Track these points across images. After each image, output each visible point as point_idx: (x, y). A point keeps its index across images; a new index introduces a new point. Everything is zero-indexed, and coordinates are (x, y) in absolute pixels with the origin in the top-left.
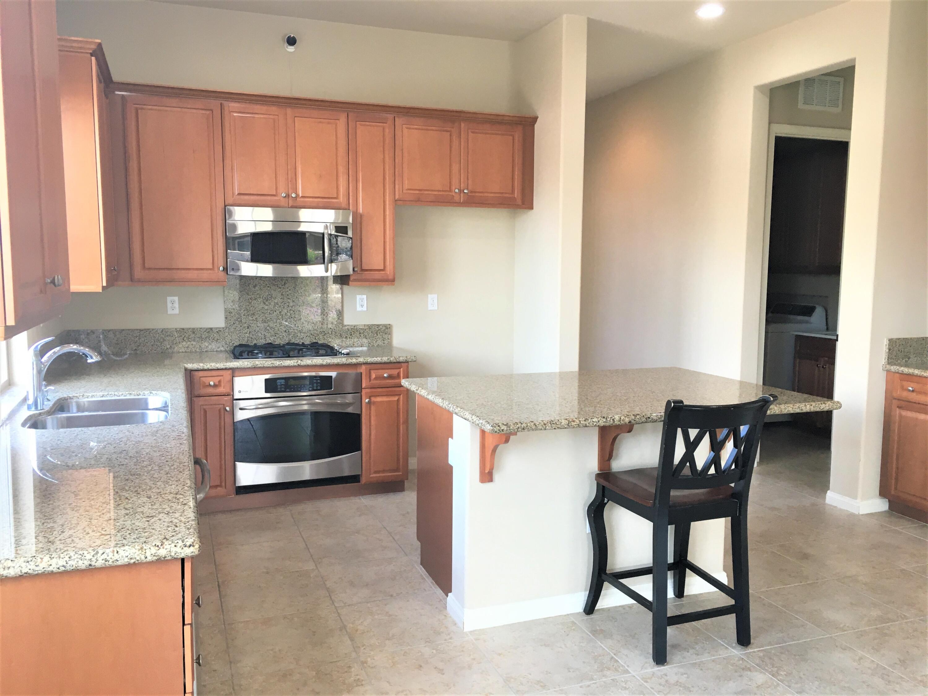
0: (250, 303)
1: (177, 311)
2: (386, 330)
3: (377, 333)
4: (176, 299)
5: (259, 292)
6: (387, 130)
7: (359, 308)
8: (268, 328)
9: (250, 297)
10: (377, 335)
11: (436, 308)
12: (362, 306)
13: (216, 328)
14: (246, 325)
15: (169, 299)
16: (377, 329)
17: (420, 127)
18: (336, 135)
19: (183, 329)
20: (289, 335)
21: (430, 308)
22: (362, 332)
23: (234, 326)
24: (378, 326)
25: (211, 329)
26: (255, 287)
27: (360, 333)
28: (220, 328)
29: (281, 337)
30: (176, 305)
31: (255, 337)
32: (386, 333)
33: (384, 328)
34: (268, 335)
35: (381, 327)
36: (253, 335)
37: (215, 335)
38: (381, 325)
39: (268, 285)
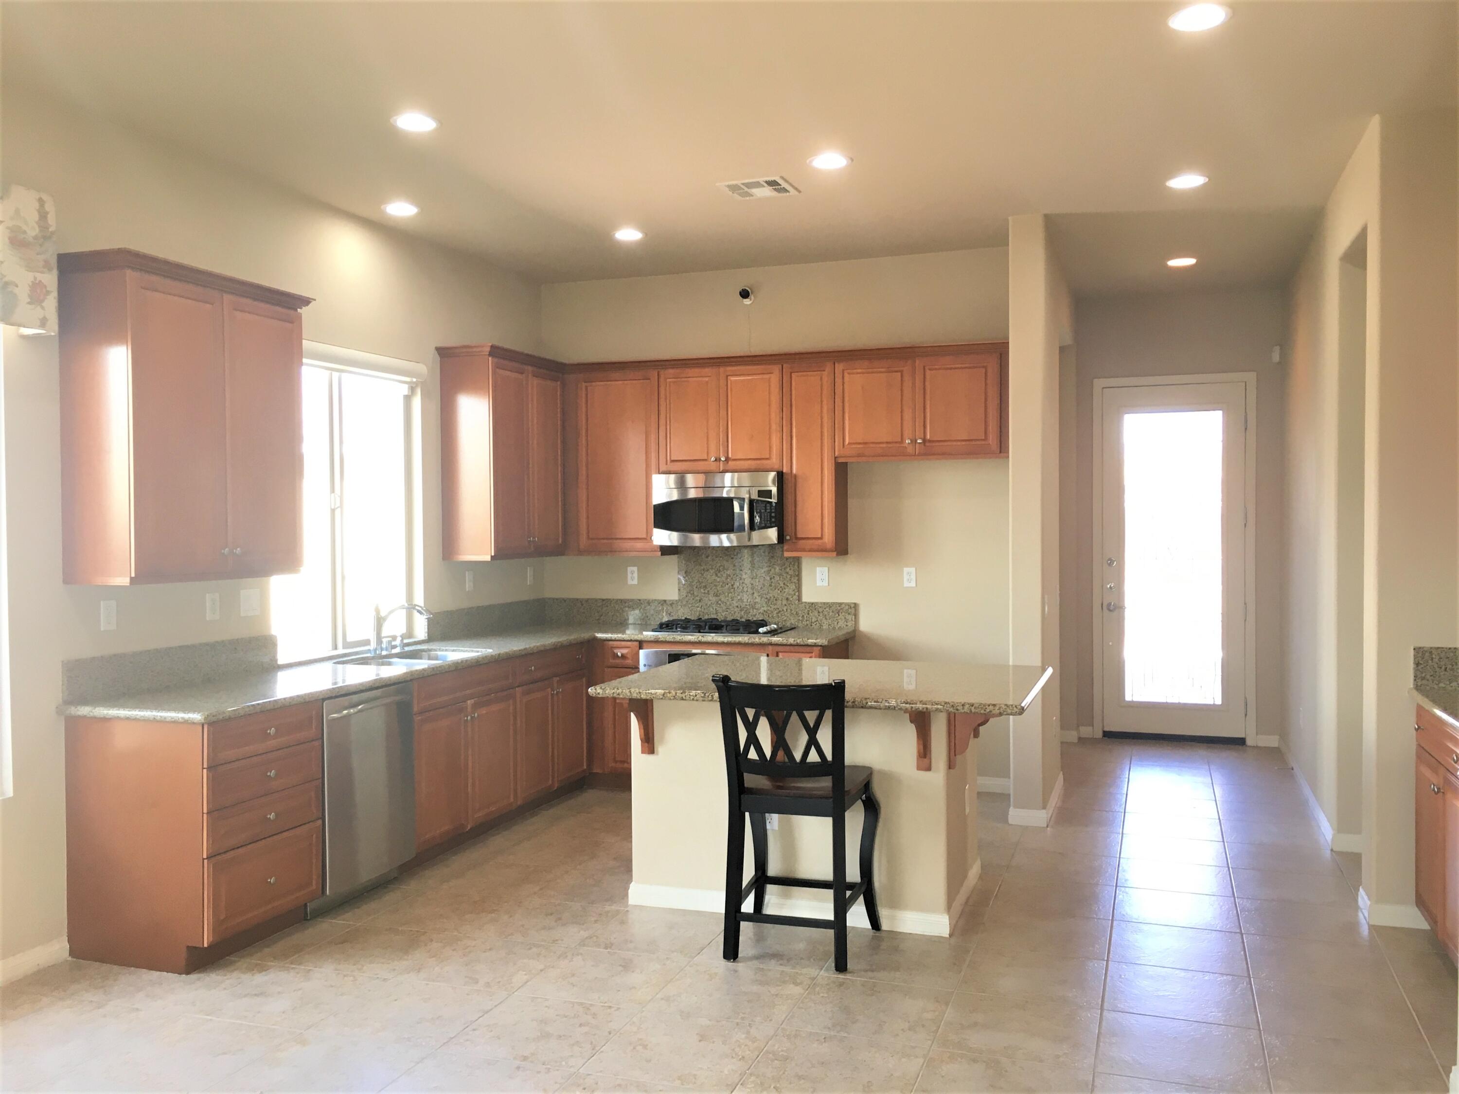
0: (702, 575)
1: (635, 582)
2: (850, 610)
3: (838, 613)
4: (635, 569)
5: (711, 563)
6: (825, 379)
7: (819, 583)
8: (720, 602)
9: (702, 568)
10: (839, 615)
11: (913, 584)
12: (822, 580)
13: (670, 601)
14: (698, 598)
15: (630, 569)
16: (839, 608)
17: (864, 371)
18: (769, 389)
19: (640, 600)
20: (741, 610)
21: (906, 584)
22: (820, 610)
23: (687, 599)
24: (840, 604)
25: (665, 601)
26: (707, 557)
27: (819, 612)
28: (673, 600)
29: (732, 612)
30: (636, 575)
31: (706, 611)
32: (849, 614)
33: (847, 607)
34: (720, 610)
35: (843, 606)
36: (704, 609)
37: (669, 608)
38: (843, 603)
39: (720, 555)
